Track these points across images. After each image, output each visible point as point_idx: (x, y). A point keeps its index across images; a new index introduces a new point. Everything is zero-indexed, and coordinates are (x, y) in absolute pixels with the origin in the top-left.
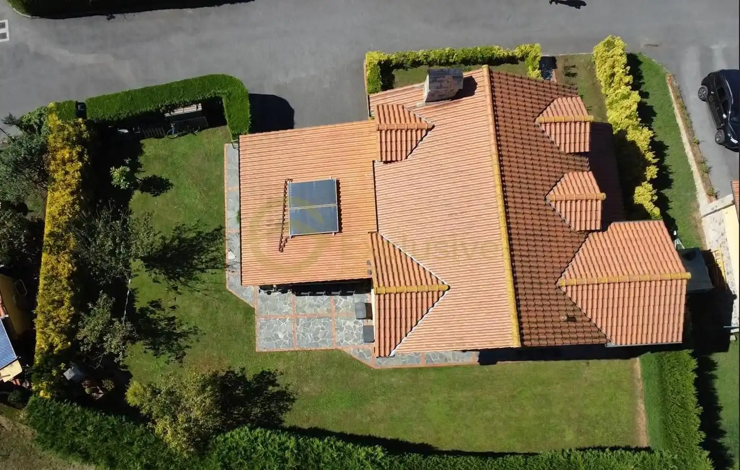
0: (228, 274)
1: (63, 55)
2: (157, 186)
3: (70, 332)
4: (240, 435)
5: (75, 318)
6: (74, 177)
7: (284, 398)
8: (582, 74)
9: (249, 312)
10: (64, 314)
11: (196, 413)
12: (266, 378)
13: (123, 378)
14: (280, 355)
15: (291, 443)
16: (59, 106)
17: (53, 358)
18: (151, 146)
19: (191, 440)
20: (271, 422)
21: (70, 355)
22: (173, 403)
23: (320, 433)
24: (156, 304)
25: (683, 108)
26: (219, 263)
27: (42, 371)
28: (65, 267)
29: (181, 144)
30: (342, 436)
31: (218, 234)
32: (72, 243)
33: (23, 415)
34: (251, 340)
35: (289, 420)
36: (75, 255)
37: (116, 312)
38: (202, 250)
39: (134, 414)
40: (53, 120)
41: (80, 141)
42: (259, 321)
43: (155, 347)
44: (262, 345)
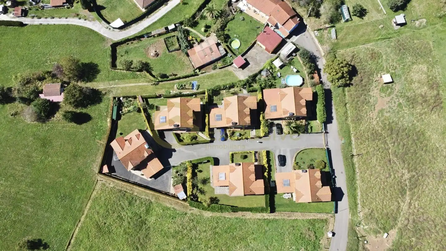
0: (211, 184)
1: (186, 151)
2: (201, 171)
3: (192, 192)
4: (213, 205)
5: (193, 190)
6: (191, 172)
7: (218, 200)
8: (261, 154)
9: (214, 189)
10: (191, 190)
11: (208, 202)
12: (216, 198)
13: (198, 198)
14: (218, 195)
15: (219, 206)
16: (188, 161)
17: (190, 195)
18: (199, 165)
19: (208, 205)
20: (217, 203)
21: (192, 195)
22: (205, 201)
23: (223, 205)
24: (201, 188)
25: (275, 159)
26: (209, 182)
27: (189, 197)
28: (191, 184)
29: (204, 165)
30: (226, 205)
31: (209, 178)
32: (191, 180)
33: (187, 202)
34: (214, 193)
35: (219, 203)
36: (192, 182)
37: (197, 189)
38: (207, 181)
39: (200, 202)
40: (187, 164)
41: (191, 166)
42: (215, 190)
43: (201, 194)
44: (215, 193)
